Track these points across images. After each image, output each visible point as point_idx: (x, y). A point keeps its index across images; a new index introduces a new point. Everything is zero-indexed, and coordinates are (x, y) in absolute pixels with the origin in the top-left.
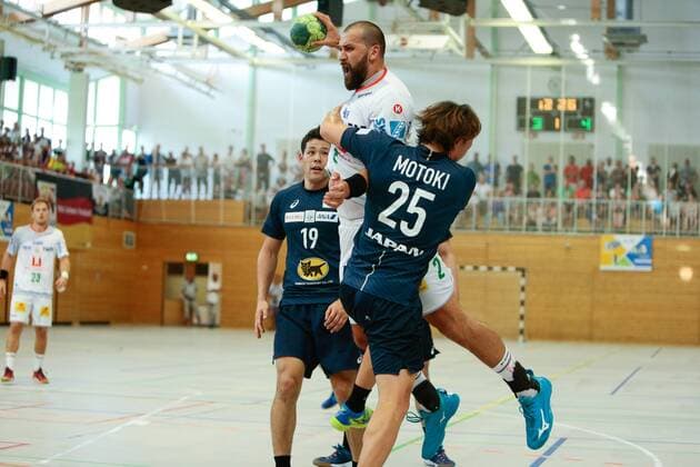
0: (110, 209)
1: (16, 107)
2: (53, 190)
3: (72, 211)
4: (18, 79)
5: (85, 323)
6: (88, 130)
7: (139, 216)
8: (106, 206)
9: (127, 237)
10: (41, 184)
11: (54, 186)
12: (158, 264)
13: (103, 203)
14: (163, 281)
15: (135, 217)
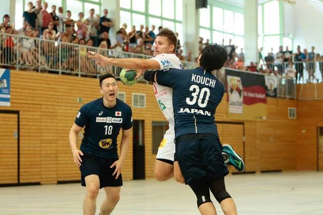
0: (278, 91)
1: (209, 26)
2: (239, 81)
3: (251, 95)
4: (208, 6)
5: (265, 172)
6: (259, 38)
7: (298, 96)
8: (275, 90)
9: (290, 110)
10: (229, 78)
11: (239, 78)
12: (314, 129)
13: (273, 89)
14: (318, 140)
15: (295, 97)
